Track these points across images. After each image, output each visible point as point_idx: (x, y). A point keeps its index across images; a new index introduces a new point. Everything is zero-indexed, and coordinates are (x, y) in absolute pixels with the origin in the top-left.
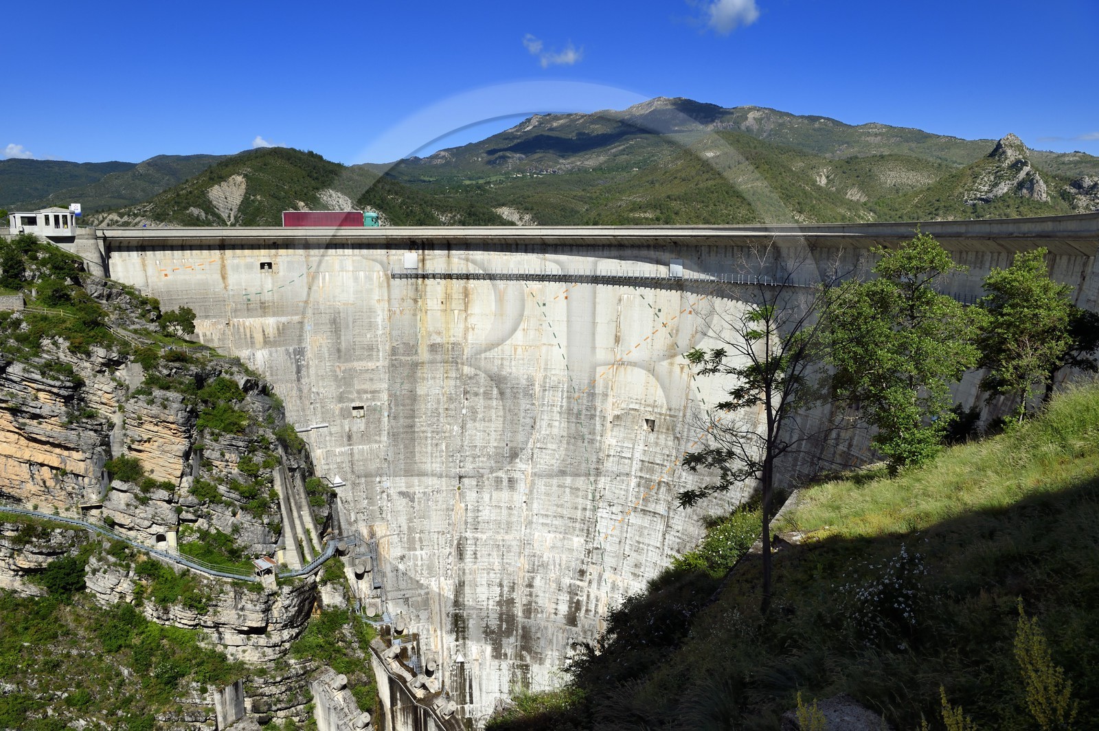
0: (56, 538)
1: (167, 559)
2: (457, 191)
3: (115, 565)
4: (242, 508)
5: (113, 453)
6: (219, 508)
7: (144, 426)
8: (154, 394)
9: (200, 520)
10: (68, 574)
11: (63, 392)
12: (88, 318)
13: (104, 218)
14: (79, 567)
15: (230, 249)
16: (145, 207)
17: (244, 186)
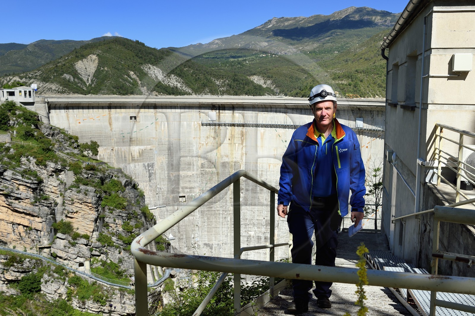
0: (26, 264)
1: (85, 276)
2: (226, 66)
3: (58, 278)
4: (124, 250)
5: (57, 219)
6: (112, 249)
7: (75, 205)
8: (80, 188)
9: (102, 255)
10: (33, 283)
11: (33, 186)
12: (45, 147)
13: (10, 80)
14: (38, 280)
15: (114, 109)
16: (36, 73)
17: (97, 62)
